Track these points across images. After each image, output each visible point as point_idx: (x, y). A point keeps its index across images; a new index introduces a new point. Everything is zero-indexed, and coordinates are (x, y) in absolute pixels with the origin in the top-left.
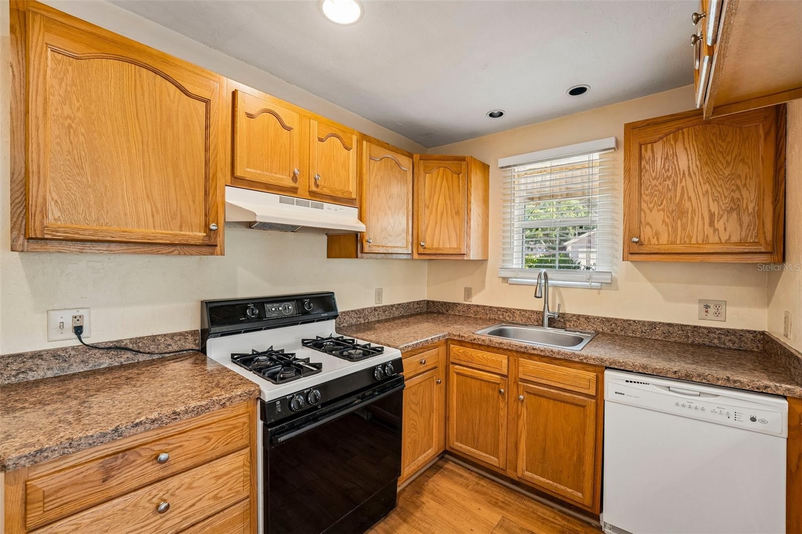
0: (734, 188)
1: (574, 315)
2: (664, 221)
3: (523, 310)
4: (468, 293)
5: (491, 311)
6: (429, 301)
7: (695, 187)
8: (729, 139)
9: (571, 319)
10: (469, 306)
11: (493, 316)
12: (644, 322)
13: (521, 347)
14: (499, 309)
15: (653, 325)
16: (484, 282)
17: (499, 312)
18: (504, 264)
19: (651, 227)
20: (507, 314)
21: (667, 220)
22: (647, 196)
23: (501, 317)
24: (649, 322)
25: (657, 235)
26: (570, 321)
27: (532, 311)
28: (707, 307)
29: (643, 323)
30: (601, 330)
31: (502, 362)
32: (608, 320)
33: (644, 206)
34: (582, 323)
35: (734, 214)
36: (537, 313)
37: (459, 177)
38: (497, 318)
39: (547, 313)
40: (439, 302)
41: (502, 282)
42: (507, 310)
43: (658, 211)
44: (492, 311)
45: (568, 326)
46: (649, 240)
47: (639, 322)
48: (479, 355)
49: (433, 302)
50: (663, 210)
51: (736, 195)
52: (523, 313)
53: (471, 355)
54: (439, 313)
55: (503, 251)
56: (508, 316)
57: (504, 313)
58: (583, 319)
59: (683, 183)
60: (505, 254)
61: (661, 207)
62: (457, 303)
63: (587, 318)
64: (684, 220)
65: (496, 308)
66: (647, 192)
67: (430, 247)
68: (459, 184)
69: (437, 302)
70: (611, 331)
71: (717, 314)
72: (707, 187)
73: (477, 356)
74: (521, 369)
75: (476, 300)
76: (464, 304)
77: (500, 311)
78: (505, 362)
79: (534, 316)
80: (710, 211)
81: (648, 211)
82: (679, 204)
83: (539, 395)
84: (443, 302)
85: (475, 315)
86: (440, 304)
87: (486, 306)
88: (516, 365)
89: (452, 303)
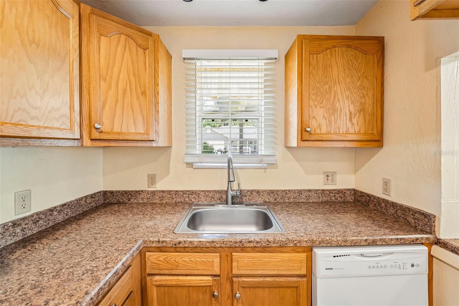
0: (362, 95)
1: (248, 191)
2: (324, 116)
3: (207, 191)
4: (152, 179)
5: (177, 195)
6: (106, 191)
7: (342, 93)
8: (359, 61)
9: (246, 194)
10: (154, 193)
11: (179, 200)
12: (295, 190)
13: (236, 242)
14: (184, 192)
15: (300, 192)
16: (168, 168)
17: (185, 195)
18: (188, 150)
19: (316, 120)
20: (193, 196)
21: (326, 115)
22: (313, 95)
23: (187, 199)
24: (298, 190)
25: (320, 126)
26: (245, 196)
27: (215, 191)
28: (328, 176)
29: (294, 191)
30: (268, 200)
31: (213, 261)
32: (273, 192)
33: (311, 103)
34: (254, 196)
35: (362, 113)
36: (219, 192)
37: (145, 53)
38: (183, 201)
39: (230, 193)
40: (119, 192)
41: (187, 167)
42: (193, 193)
43: (320, 108)
44: (178, 195)
45: (244, 200)
46: (315, 130)
47: (292, 190)
48: (186, 259)
49: (112, 192)
50: (323, 107)
51: (363, 101)
52: (207, 193)
53: (175, 261)
54: (119, 203)
55: (187, 138)
56: (194, 198)
57: (190, 195)
58: (255, 193)
59: (335, 88)
60: (189, 141)
61: (322, 105)
62: (140, 191)
63: (258, 192)
64: (336, 116)
65: (182, 191)
66: (313, 92)
67: (110, 131)
68: (145, 61)
69: (117, 192)
70: (275, 200)
71: (332, 180)
72: (348, 93)
73: (184, 261)
74: (235, 264)
75: (160, 186)
76: (148, 191)
77: (186, 194)
78: (217, 260)
79: (217, 196)
80: (350, 110)
81: (314, 107)
82: (333, 104)
83: (255, 287)
84: (124, 191)
85: (160, 201)
86: (120, 194)
87: (171, 191)
88: (229, 261)
89: (135, 191)
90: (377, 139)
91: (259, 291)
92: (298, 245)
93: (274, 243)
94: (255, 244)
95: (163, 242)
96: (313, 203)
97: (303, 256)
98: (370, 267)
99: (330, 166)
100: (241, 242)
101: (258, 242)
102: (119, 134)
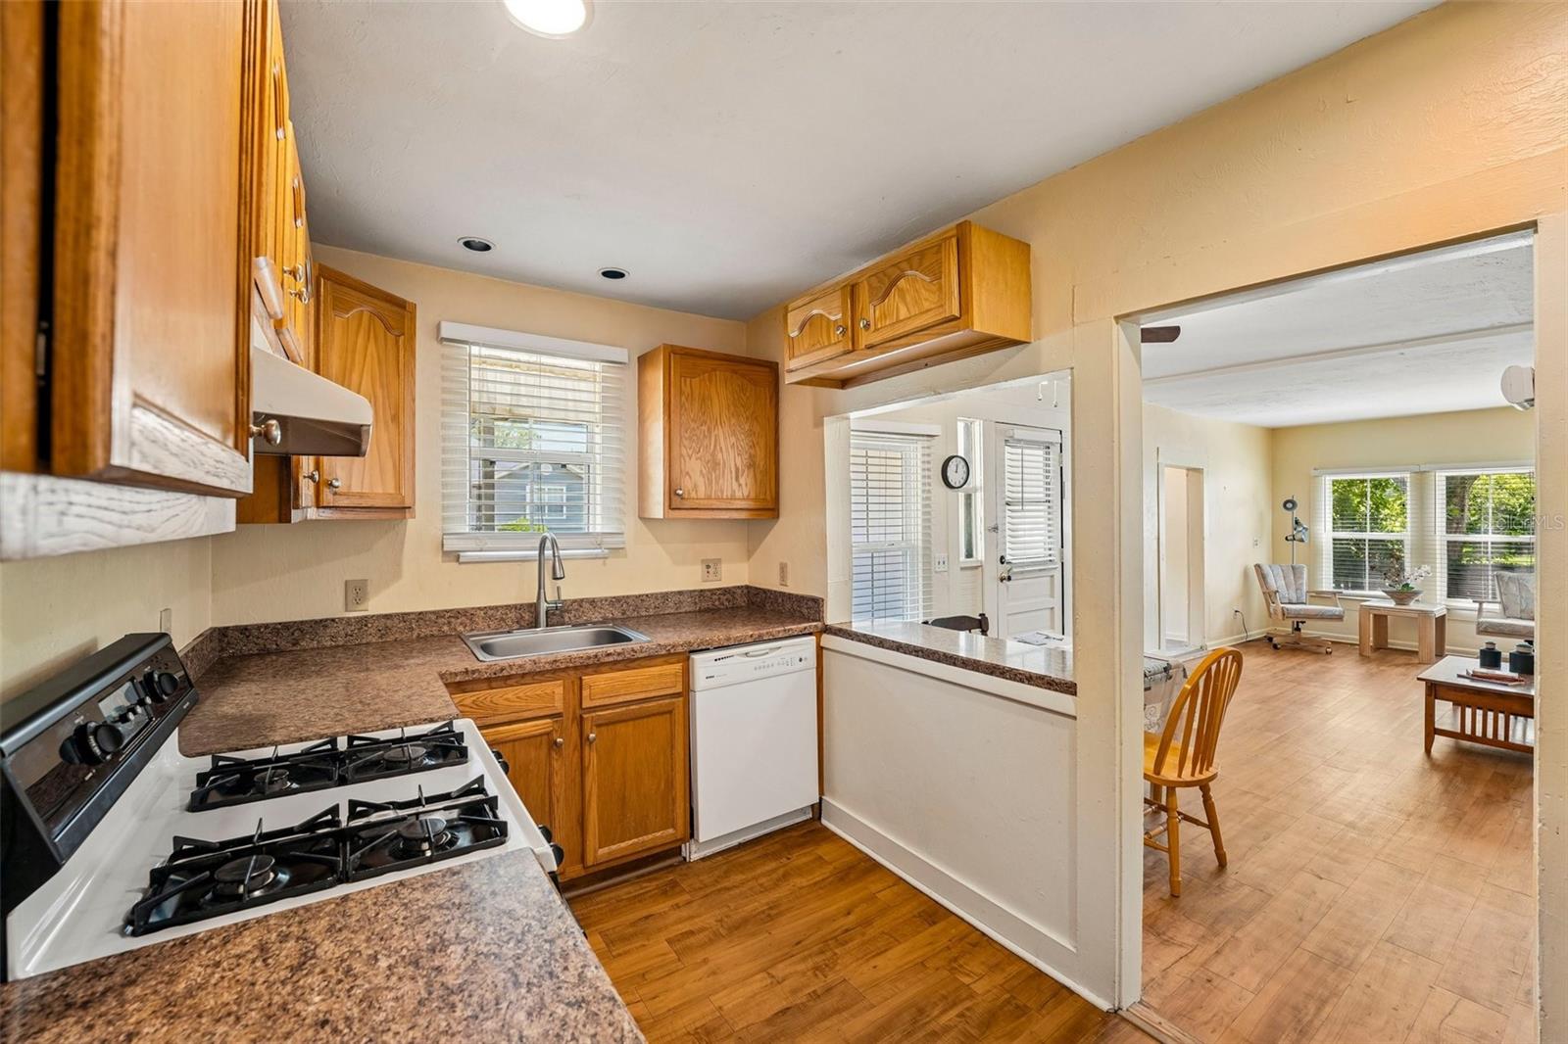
0: (751, 444)
1: (575, 601)
2: (701, 471)
3: (491, 608)
4: (356, 591)
5: (421, 622)
7: (725, 438)
8: (748, 394)
9: (571, 607)
10: (363, 621)
11: (426, 631)
12: (657, 594)
13: (589, 658)
14: (438, 614)
15: (665, 596)
16: (398, 564)
17: (440, 621)
18: (446, 526)
19: (690, 477)
20: (459, 621)
21: (704, 471)
22: (686, 439)
23: (446, 628)
24: (661, 593)
25: (695, 487)
26: (569, 611)
27: (507, 607)
28: (708, 567)
29: (655, 596)
31: (554, 692)
32: (618, 599)
33: (684, 452)
34: (586, 610)
35: (752, 470)
36: (516, 608)
37: (397, 342)
38: (436, 633)
39: (544, 606)
40: (266, 626)
41: (443, 561)
42: (458, 613)
43: (697, 459)
44: (425, 621)
45: (567, 619)
46: (689, 493)
47: (652, 595)
48: (510, 696)
50: (700, 459)
51: (752, 452)
52: (490, 612)
53: (491, 701)
55: (443, 500)
56: (461, 624)
57: (453, 620)
58: (588, 605)
59: (716, 432)
60: (448, 507)
61: (699, 455)
62: (326, 620)
63: (592, 602)
64: (717, 472)
65: (433, 613)
66: (687, 436)
67: (346, 491)
68: (398, 356)
69: (258, 627)
70: (623, 614)
71: (715, 573)
72: (733, 439)
73: (506, 699)
74: (585, 693)
75: (378, 604)
76: (349, 618)
77: (443, 617)
78: (559, 690)
79: (512, 615)
80: (736, 465)
81: (687, 459)
82: (713, 455)
83: (614, 723)
84: (280, 624)
85: (381, 637)
86: (268, 631)
87: (408, 614)
88: (576, 690)
89: (311, 621)
90: (771, 507)
91: (621, 728)
92: (672, 651)
93: (641, 652)
94: (616, 658)
95: (473, 672)
96: (686, 612)
97: (678, 667)
98: (756, 669)
99: (710, 550)
100: (596, 656)
101: (619, 654)
102: (361, 495)
